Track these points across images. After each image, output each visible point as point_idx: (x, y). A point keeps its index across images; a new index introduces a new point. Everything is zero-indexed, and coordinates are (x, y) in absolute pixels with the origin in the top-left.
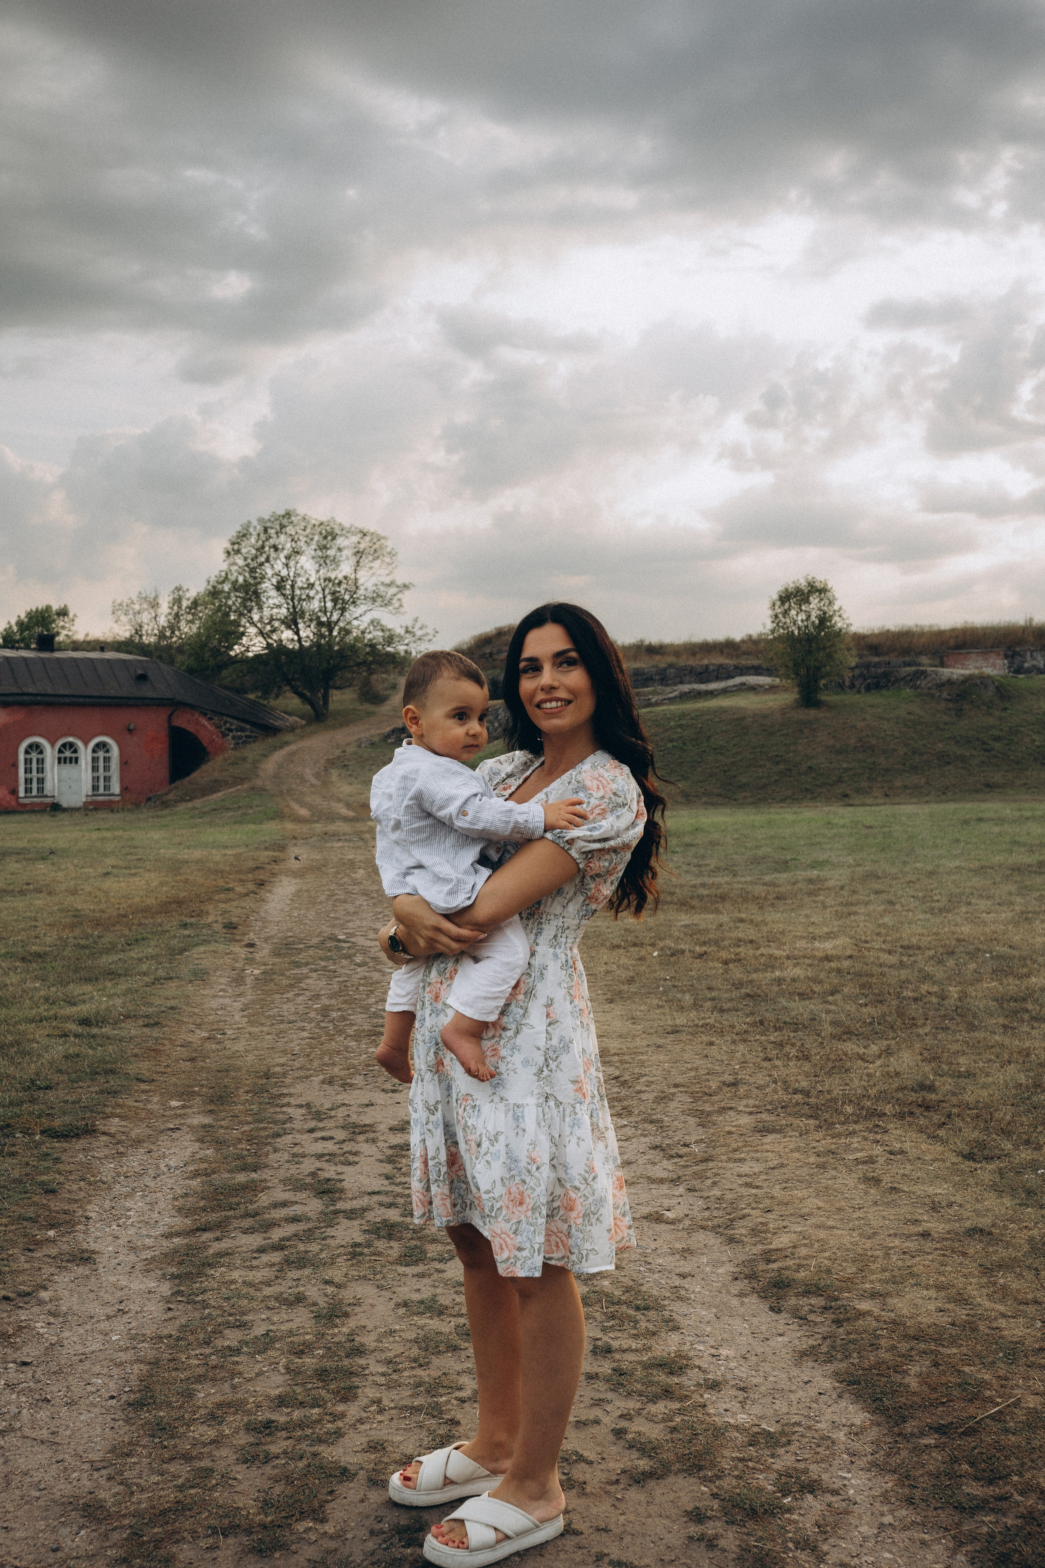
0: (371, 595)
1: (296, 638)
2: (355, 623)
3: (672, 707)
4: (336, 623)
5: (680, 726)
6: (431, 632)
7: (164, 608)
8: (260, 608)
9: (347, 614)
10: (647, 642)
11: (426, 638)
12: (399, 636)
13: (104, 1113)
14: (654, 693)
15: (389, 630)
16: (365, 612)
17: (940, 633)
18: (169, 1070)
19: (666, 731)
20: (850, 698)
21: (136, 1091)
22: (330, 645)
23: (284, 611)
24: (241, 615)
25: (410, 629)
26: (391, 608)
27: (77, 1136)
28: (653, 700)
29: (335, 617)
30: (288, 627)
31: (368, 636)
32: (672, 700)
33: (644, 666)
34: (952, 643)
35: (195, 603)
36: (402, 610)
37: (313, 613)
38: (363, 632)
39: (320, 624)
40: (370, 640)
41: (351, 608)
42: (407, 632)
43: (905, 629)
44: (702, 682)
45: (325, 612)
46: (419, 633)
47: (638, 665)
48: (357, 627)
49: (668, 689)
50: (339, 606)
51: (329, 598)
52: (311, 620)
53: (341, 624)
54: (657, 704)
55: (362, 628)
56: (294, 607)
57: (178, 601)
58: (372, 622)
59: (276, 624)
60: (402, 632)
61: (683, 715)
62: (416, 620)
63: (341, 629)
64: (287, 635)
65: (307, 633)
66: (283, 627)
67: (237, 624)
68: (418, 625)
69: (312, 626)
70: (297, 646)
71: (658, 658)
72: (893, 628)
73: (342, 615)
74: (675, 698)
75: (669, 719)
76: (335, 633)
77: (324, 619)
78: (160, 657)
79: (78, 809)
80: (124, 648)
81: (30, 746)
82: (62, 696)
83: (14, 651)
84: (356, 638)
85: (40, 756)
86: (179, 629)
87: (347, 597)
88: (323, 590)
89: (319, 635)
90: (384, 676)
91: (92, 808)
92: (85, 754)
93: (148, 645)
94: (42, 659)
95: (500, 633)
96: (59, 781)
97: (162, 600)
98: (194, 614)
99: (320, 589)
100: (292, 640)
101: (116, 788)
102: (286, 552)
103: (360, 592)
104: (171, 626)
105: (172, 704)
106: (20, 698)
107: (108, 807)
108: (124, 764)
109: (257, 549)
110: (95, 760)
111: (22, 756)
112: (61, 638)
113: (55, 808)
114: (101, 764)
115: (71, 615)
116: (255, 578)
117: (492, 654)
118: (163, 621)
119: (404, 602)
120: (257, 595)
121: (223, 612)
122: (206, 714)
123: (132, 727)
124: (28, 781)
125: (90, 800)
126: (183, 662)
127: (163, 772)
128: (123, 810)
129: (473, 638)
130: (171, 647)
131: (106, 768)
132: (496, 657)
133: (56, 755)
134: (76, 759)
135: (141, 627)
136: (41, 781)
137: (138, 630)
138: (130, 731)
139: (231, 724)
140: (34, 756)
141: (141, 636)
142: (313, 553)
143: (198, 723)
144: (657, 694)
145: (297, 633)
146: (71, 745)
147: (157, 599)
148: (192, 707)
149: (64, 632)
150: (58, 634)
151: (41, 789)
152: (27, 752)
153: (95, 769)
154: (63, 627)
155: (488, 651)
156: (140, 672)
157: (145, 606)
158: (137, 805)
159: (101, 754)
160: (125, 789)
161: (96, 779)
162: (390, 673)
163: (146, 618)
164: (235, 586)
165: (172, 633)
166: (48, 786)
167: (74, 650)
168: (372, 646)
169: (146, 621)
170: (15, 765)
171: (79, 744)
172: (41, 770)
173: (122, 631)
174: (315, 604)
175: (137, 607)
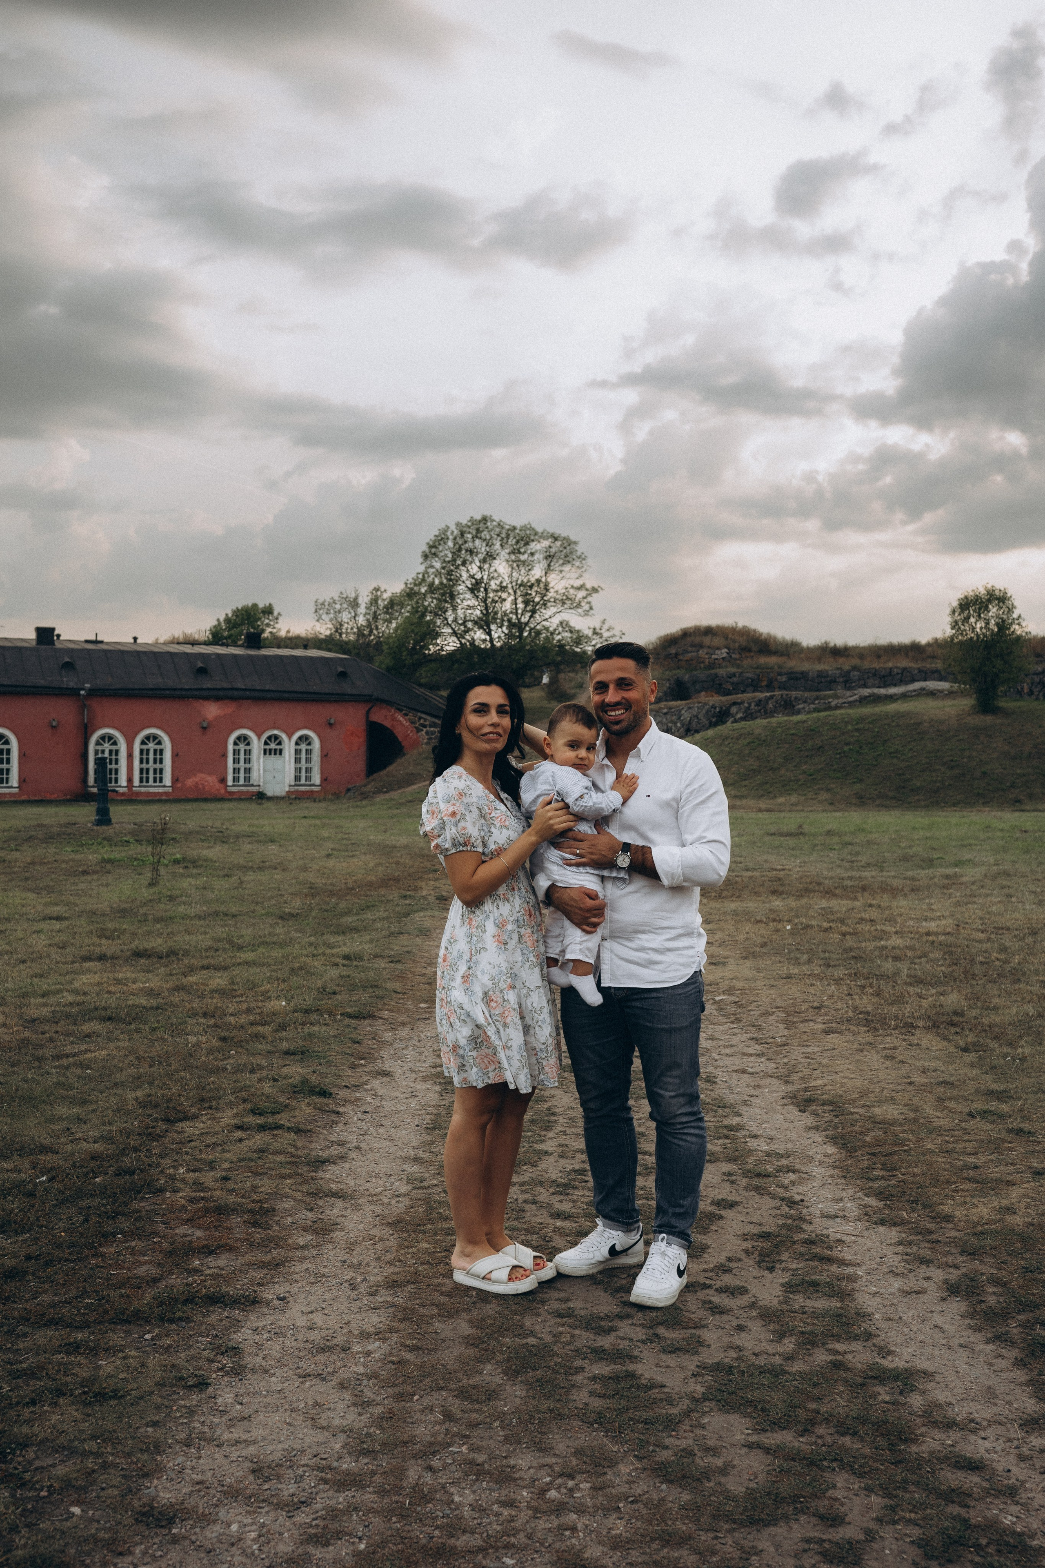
0: (559, 597)
1: (488, 638)
2: (545, 624)
3: (851, 711)
4: (526, 624)
5: (857, 730)
7: (362, 610)
8: (454, 609)
9: (537, 616)
10: (832, 644)
12: (586, 636)
14: (836, 697)
15: (578, 631)
16: (555, 614)
19: (843, 734)
20: (1026, 704)
22: (521, 645)
23: (477, 613)
24: (437, 615)
25: (597, 630)
26: (580, 610)
28: (833, 704)
29: (526, 618)
30: (481, 627)
31: (559, 637)
32: (851, 704)
33: (827, 668)
35: (392, 604)
36: (591, 612)
37: (505, 614)
38: (552, 634)
39: (512, 625)
40: (559, 641)
41: (542, 609)
42: (595, 633)
44: (885, 685)
45: (516, 614)
46: (605, 634)
48: (547, 629)
49: (848, 693)
50: (529, 608)
51: (520, 600)
52: (503, 622)
53: (532, 625)
54: (836, 708)
55: (552, 629)
56: (487, 608)
57: (374, 601)
58: (561, 623)
59: (470, 625)
60: (589, 632)
61: (862, 719)
62: (604, 622)
63: (531, 630)
64: (479, 635)
65: (499, 633)
66: (476, 628)
67: (432, 624)
68: (606, 627)
69: (504, 627)
70: (489, 646)
71: (842, 660)
73: (531, 617)
74: (856, 701)
75: (847, 723)
76: (526, 634)
77: (515, 620)
78: (358, 655)
79: (282, 798)
80: (324, 645)
81: (239, 738)
82: (269, 691)
83: (224, 648)
84: (547, 638)
85: (248, 748)
86: (377, 628)
87: (537, 599)
88: (515, 592)
89: (510, 636)
90: (571, 675)
91: (295, 797)
92: (289, 746)
93: (347, 643)
94: (250, 656)
95: (686, 634)
96: (265, 771)
97: (360, 600)
98: (391, 614)
99: (511, 591)
100: (484, 641)
101: (317, 779)
102: (481, 556)
103: (551, 594)
104: (369, 625)
105: (371, 701)
106: (230, 693)
107: (309, 796)
108: (324, 756)
109: (453, 553)
110: (298, 752)
111: (231, 747)
112: (266, 635)
113: (261, 796)
114: (303, 755)
115: (276, 613)
116: (450, 580)
117: (677, 654)
118: (361, 620)
119: (593, 604)
120: (452, 596)
121: (419, 613)
122: (401, 710)
123: (332, 721)
124: (236, 771)
125: (293, 789)
126: (382, 661)
127: (361, 765)
128: (325, 799)
129: (660, 638)
130: (368, 644)
131: (308, 760)
132: (681, 657)
133: (263, 747)
134: (281, 751)
135: (341, 625)
136: (248, 771)
137: (338, 629)
138: (331, 725)
139: (425, 720)
140: (242, 747)
141: (340, 634)
142: (507, 557)
143: (394, 719)
144: (838, 697)
145: (489, 633)
146: (276, 737)
147: (356, 599)
148: (389, 703)
149: (269, 630)
150: (263, 631)
151: (247, 779)
152: (235, 744)
153: (297, 760)
154: (268, 625)
155: (673, 651)
156: (340, 669)
157: (345, 606)
158: (337, 796)
159: (303, 747)
160: (324, 780)
161: (298, 770)
162: (576, 672)
163: (345, 617)
164: (432, 588)
165: (371, 631)
166: (254, 775)
167: (279, 647)
168: (561, 646)
169: (346, 620)
170: (224, 755)
171: (284, 736)
172: (248, 761)
173: (324, 629)
174: (507, 606)
175: (338, 607)
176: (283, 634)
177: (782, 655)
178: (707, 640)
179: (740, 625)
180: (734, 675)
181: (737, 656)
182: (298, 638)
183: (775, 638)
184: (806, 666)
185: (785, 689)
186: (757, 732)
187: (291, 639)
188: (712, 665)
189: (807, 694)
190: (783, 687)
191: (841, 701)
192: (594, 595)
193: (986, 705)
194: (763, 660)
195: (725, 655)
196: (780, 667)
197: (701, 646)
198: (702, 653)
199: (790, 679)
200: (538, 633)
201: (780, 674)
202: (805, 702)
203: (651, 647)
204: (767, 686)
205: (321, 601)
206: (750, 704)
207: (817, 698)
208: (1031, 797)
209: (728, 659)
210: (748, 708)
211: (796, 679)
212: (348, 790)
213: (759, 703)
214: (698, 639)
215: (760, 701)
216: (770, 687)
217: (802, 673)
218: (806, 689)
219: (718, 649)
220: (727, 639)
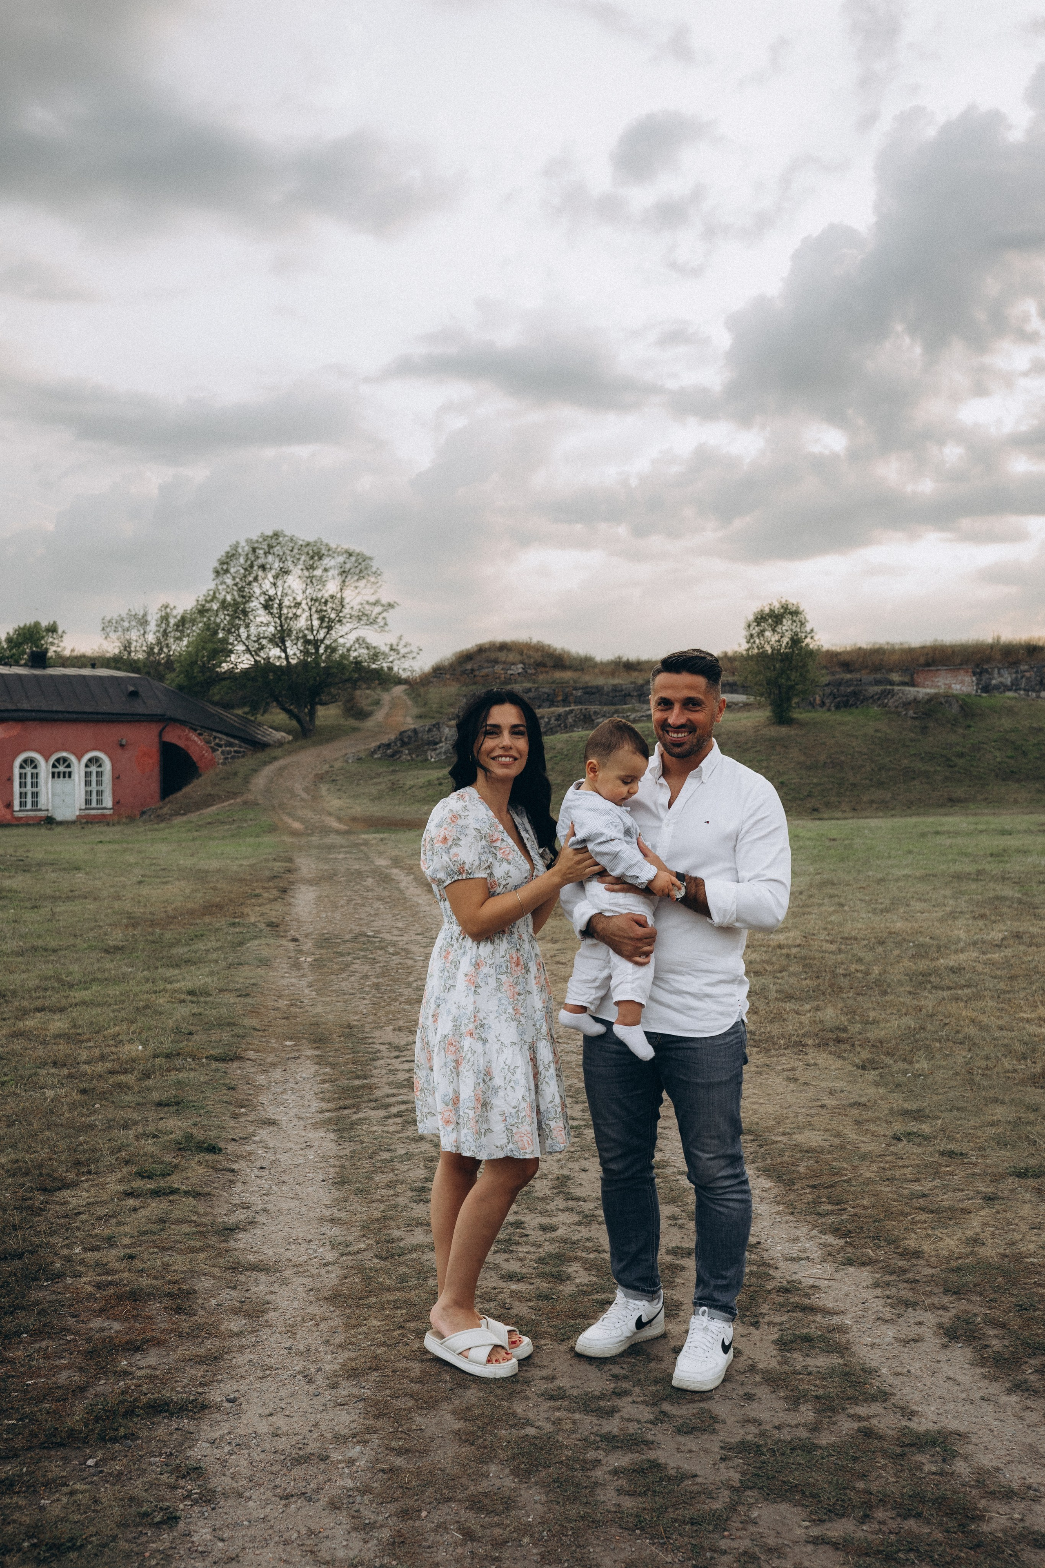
0: (355, 613)
1: (283, 655)
2: (341, 641)
4: (322, 641)
6: (415, 649)
7: (152, 626)
8: (247, 626)
9: (333, 632)
10: (625, 659)
11: (411, 656)
12: (383, 653)
14: (633, 710)
15: (375, 648)
16: (351, 630)
17: (911, 651)
20: (819, 715)
22: (317, 662)
23: (271, 629)
24: (229, 632)
25: (395, 647)
26: (376, 626)
29: (321, 635)
30: (278, 646)
31: (355, 654)
33: (621, 682)
34: (922, 660)
35: (183, 621)
36: (387, 628)
37: (300, 630)
38: (349, 650)
39: (307, 642)
40: (355, 658)
41: (337, 626)
42: (392, 649)
43: (877, 646)
45: (312, 630)
46: (403, 651)
47: (616, 681)
48: (343, 645)
50: (325, 624)
51: (315, 616)
52: (298, 638)
53: (327, 642)
55: (348, 645)
56: (281, 626)
57: (165, 618)
58: (358, 640)
59: (264, 642)
60: (386, 649)
62: (400, 638)
63: (327, 647)
64: (275, 652)
65: (294, 651)
66: (270, 646)
67: (225, 641)
68: (402, 643)
69: (299, 644)
70: (285, 663)
71: (635, 674)
72: (864, 646)
73: (328, 633)
76: (321, 651)
77: (310, 637)
78: (148, 673)
79: (73, 823)
80: (113, 664)
81: (25, 761)
82: (57, 712)
83: (7, 668)
84: (342, 656)
85: (35, 771)
86: (167, 646)
87: (333, 616)
88: (310, 609)
89: (306, 653)
90: (368, 692)
91: (85, 821)
92: (78, 769)
93: (136, 662)
94: (35, 676)
95: (481, 650)
96: (53, 795)
97: (149, 618)
98: (182, 632)
99: (306, 608)
100: (280, 657)
101: (108, 802)
102: (273, 572)
103: (346, 611)
104: (159, 643)
105: (163, 720)
106: (15, 715)
107: (102, 820)
108: (116, 778)
109: (246, 569)
110: (88, 774)
111: (16, 771)
112: (50, 654)
113: (50, 821)
114: (94, 778)
115: (60, 631)
116: (243, 597)
117: (473, 670)
118: (151, 638)
119: (389, 621)
120: (245, 613)
121: (211, 630)
122: (195, 730)
123: (124, 742)
124: (23, 795)
125: (83, 814)
126: (173, 679)
127: (154, 786)
128: (119, 823)
129: (455, 654)
130: (159, 663)
131: (99, 783)
132: (477, 673)
133: (51, 770)
134: (70, 773)
135: (130, 643)
136: (35, 795)
137: (127, 647)
138: (122, 746)
139: (221, 739)
140: (29, 770)
141: (129, 653)
142: (300, 572)
143: (188, 739)
144: (637, 711)
145: (285, 651)
146: (65, 760)
147: (145, 615)
148: (182, 723)
149: (53, 649)
150: (47, 650)
151: (35, 803)
152: (21, 767)
153: (88, 783)
154: (52, 644)
155: (469, 667)
156: (131, 688)
157: (134, 623)
158: (131, 819)
159: (94, 769)
160: (117, 803)
161: (89, 793)
162: (374, 689)
163: (134, 635)
164: (224, 605)
165: (161, 649)
166: (43, 801)
167: (64, 666)
168: (357, 663)
169: (134, 638)
170: (10, 780)
171: (73, 759)
172: (35, 785)
173: (111, 647)
174: (302, 623)
175: (126, 624)
176: (67, 653)
177: (576, 670)
178: (502, 656)
179: (535, 641)
180: (530, 690)
181: (533, 671)
182: (83, 656)
183: (568, 653)
184: (600, 681)
185: (581, 703)
186: (559, 746)
187: (76, 658)
188: (509, 680)
189: (605, 708)
190: (578, 701)
191: (639, 714)
192: (391, 611)
193: (781, 717)
194: (558, 675)
195: (520, 670)
196: (575, 682)
197: (496, 662)
198: (498, 668)
199: (585, 693)
200: (334, 650)
201: (575, 689)
202: (604, 716)
203: (446, 663)
204: (563, 700)
205: (108, 618)
206: (549, 719)
207: (616, 712)
208: (828, 805)
209: (524, 674)
210: (548, 723)
211: (592, 693)
212: (143, 813)
213: (559, 717)
214: (493, 655)
215: (560, 715)
216: (565, 702)
217: (597, 687)
218: (601, 704)
219: (513, 664)
220: (521, 654)
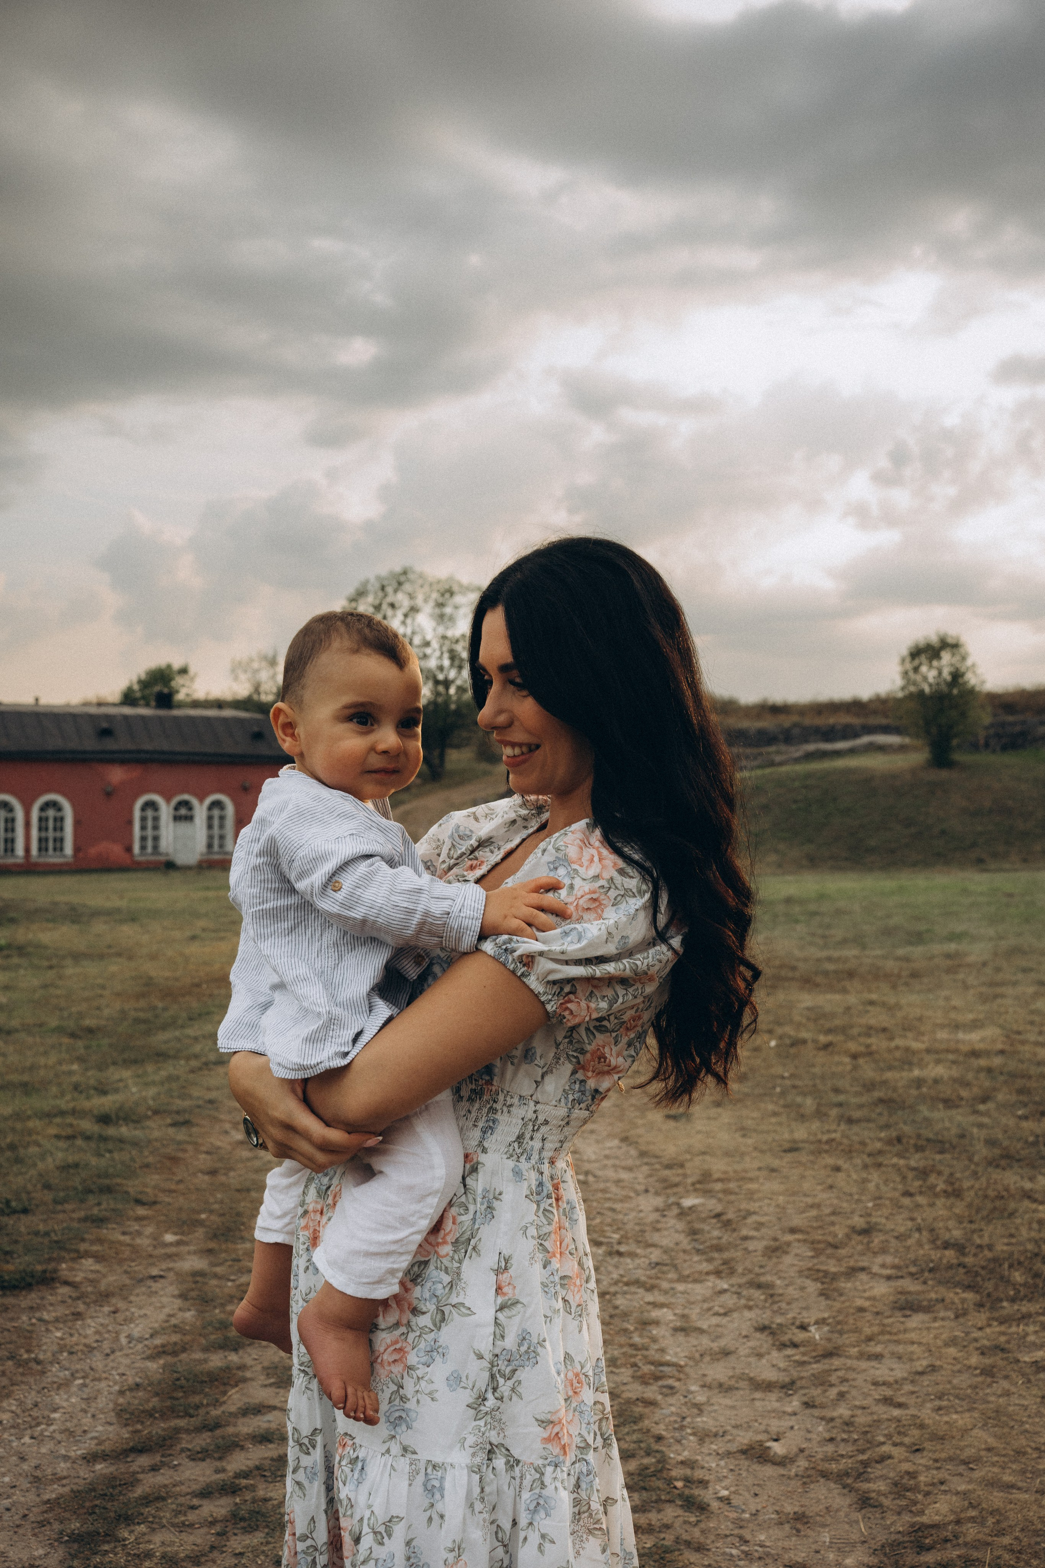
3: (796, 767)
5: (805, 787)
10: (769, 700)
13: (77, 1251)
14: (778, 753)
18: (181, 1186)
19: (790, 791)
20: (985, 758)
21: (128, 1220)
27: (29, 1287)
28: (779, 760)
32: (796, 760)
33: (767, 725)
44: (828, 741)
47: (762, 721)
49: (794, 749)
54: (781, 764)
61: (809, 775)
71: (783, 717)
74: (801, 757)
75: (793, 779)
81: (146, 804)
85: (156, 814)
96: (174, 838)
111: (137, 814)
112: (178, 696)
113: (168, 865)
115: (192, 673)
133: (172, 813)
136: (156, 838)
140: (150, 813)
144: (781, 754)
149: (184, 691)
150: (176, 692)
151: (155, 847)
152: (142, 810)
154: (182, 686)
166: (163, 844)
176: (197, 696)
184: (745, 724)
191: (785, 757)
193: (941, 759)
207: (758, 754)
